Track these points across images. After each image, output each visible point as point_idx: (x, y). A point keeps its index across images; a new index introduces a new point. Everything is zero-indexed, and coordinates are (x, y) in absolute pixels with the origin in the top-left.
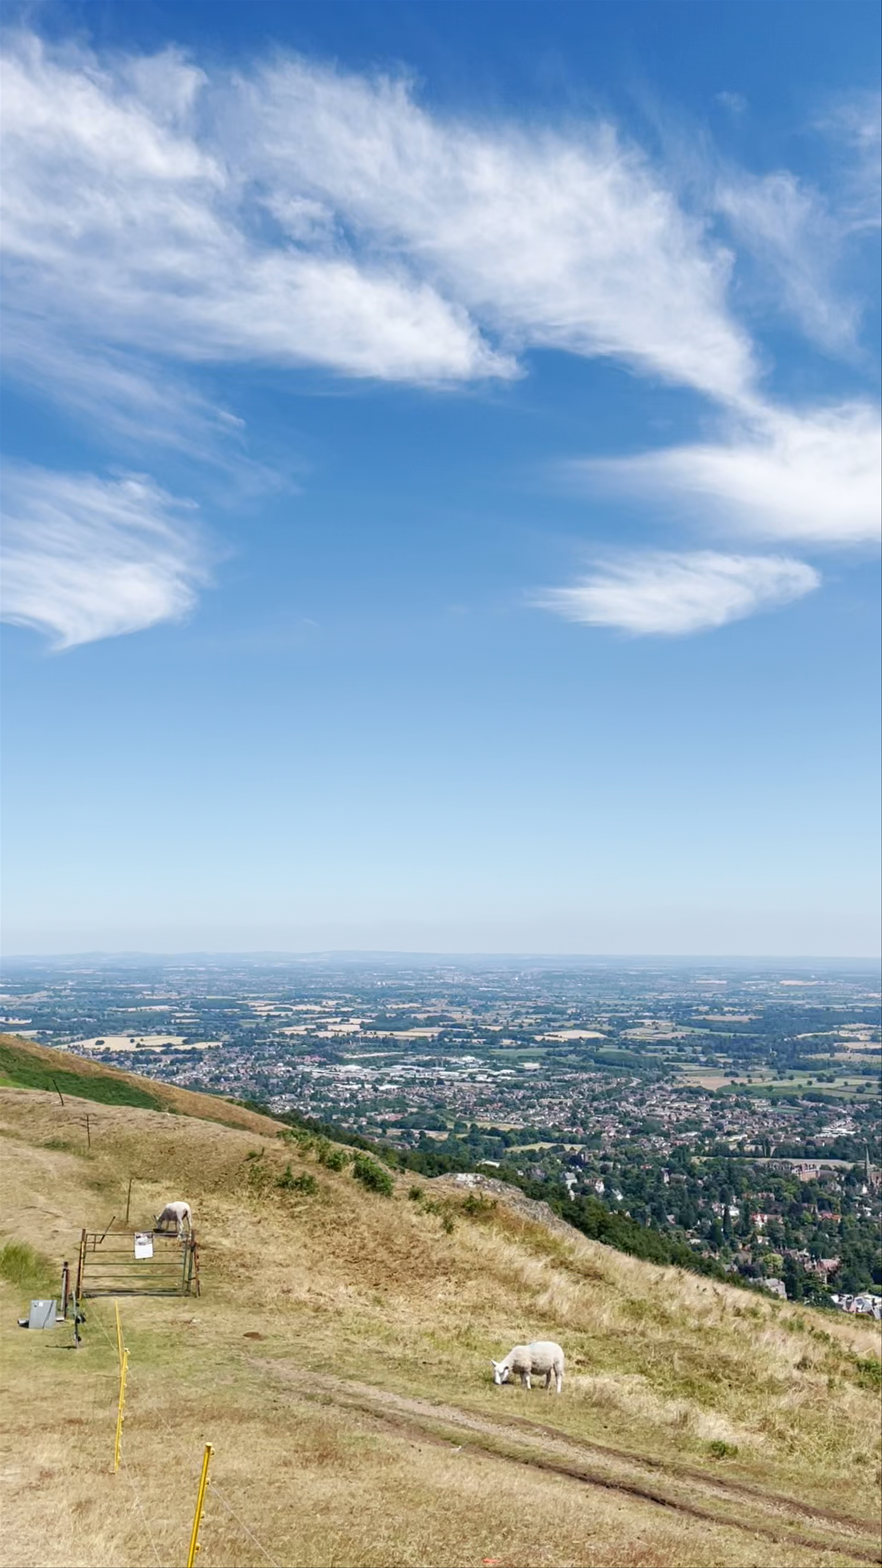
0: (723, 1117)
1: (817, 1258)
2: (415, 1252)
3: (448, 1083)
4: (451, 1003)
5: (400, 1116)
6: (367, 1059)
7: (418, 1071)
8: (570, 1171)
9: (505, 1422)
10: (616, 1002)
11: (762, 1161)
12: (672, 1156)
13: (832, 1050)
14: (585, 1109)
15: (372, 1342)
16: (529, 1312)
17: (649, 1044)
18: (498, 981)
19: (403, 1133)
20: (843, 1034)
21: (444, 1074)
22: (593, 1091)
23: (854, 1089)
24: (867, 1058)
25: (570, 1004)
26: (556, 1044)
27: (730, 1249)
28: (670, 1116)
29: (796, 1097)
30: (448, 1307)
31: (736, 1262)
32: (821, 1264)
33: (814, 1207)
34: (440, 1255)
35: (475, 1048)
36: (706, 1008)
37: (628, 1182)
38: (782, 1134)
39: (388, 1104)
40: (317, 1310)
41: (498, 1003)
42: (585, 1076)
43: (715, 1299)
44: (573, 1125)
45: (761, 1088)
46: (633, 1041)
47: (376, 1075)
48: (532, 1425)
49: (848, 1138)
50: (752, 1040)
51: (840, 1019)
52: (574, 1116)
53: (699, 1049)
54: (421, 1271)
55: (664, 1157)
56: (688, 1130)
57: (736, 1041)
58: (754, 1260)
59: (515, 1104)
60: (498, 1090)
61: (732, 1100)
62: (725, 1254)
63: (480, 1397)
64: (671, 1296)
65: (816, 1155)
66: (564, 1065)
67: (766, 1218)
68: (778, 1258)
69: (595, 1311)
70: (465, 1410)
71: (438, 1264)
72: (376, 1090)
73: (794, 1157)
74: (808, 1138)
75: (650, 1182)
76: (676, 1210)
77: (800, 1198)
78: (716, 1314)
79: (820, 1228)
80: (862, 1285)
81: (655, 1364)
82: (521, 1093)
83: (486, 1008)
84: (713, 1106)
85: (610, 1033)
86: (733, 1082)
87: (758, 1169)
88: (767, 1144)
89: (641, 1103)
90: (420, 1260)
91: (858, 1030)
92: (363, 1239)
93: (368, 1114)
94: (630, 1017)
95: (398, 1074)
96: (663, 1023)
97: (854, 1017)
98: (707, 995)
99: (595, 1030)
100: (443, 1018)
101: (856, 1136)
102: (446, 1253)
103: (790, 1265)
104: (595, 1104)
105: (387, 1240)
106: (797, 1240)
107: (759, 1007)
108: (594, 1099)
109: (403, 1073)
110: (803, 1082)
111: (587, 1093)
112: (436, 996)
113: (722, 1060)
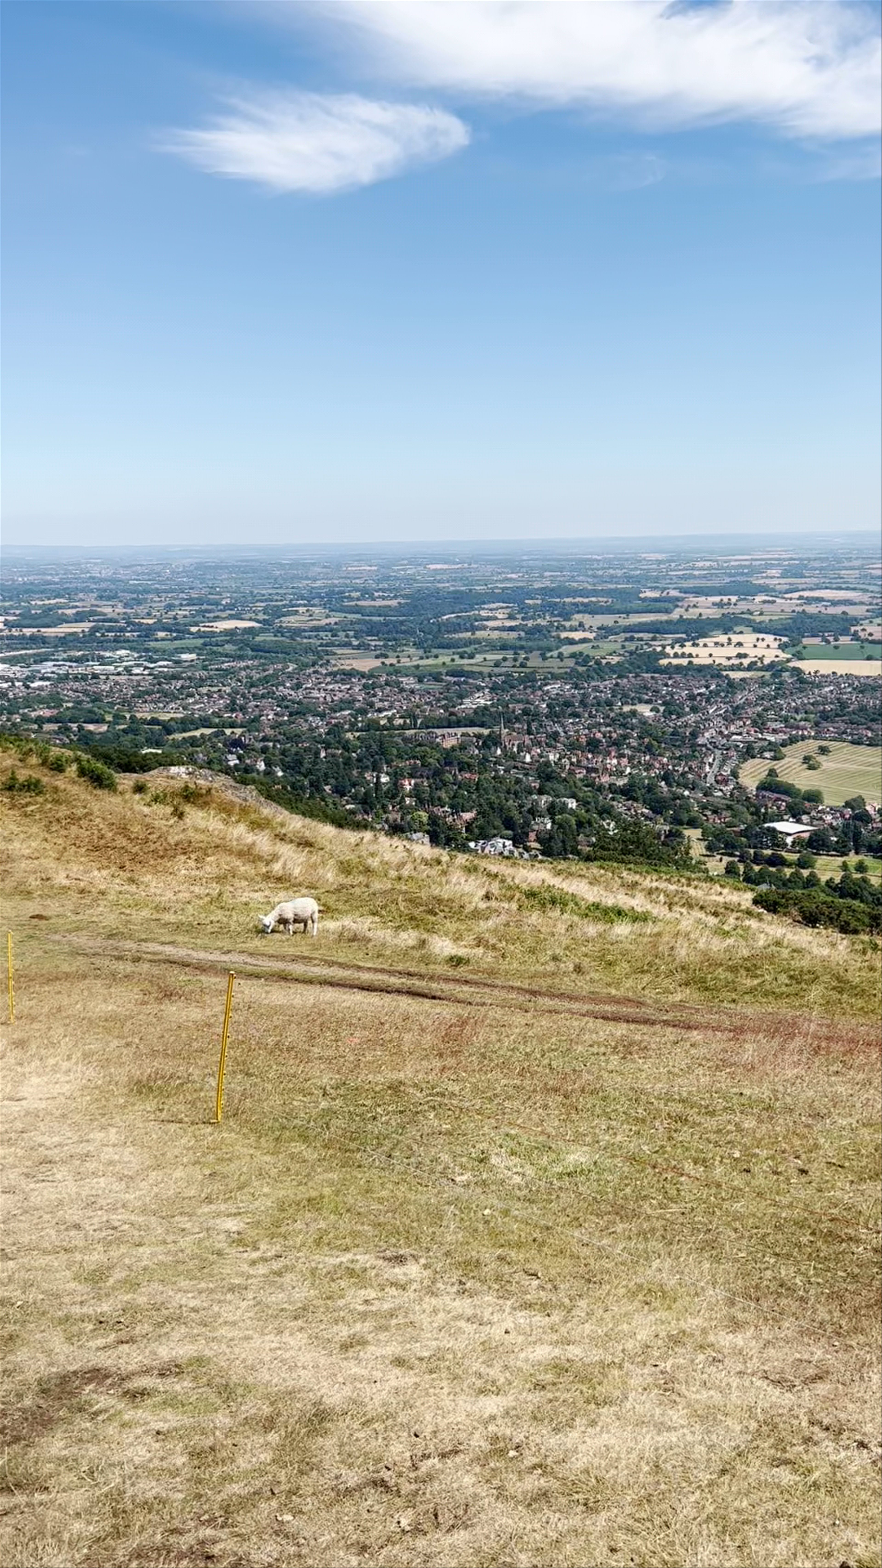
0: (375, 696)
1: (457, 812)
2: (153, 837)
3: (104, 677)
4: (101, 598)
5: (55, 712)
6: (14, 657)
7: (70, 667)
8: (231, 753)
9: (288, 958)
10: (270, 591)
11: (410, 733)
12: (328, 734)
13: (473, 629)
14: (243, 696)
15: (145, 913)
16: (267, 877)
17: (305, 631)
18: (149, 574)
19: (60, 728)
20: (483, 613)
21: (98, 669)
22: (251, 678)
23: (492, 664)
24: (504, 635)
25: (224, 595)
26: (213, 634)
27: (381, 811)
28: (325, 698)
29: (440, 673)
30: (194, 881)
31: (387, 821)
32: (461, 817)
33: (455, 770)
34: (177, 838)
35: (128, 641)
36: (358, 594)
37: (287, 759)
38: (428, 708)
39: (41, 701)
40: (82, 891)
41: (151, 596)
42: (242, 664)
43: (405, 854)
44: (233, 710)
45: (409, 668)
46: (289, 630)
47: (27, 672)
48: (311, 958)
49: (486, 708)
50: (402, 623)
51: (481, 600)
52: (233, 702)
53: (351, 633)
54: (161, 853)
55: (320, 735)
56: (342, 709)
57: (386, 624)
58: (402, 819)
59: (173, 694)
60: (155, 681)
61: (383, 679)
62: (377, 815)
63: (257, 943)
64: (372, 855)
65: (458, 724)
66: (222, 655)
67: (413, 782)
68: (424, 816)
69: (321, 871)
70: (251, 954)
71: (176, 845)
72: (28, 687)
73: (438, 727)
74: (452, 710)
75: (308, 759)
76: (332, 781)
77: (443, 763)
78: (409, 866)
79: (459, 787)
80: (495, 832)
81: (384, 907)
82: (179, 684)
83: (139, 603)
84: (365, 686)
85: (264, 622)
86: (383, 663)
87: (406, 740)
88: (414, 718)
89: (298, 686)
90: (158, 844)
91: (497, 609)
92: (99, 830)
93: (21, 711)
94: (284, 606)
95: (49, 670)
96: (316, 610)
97: (492, 597)
98: (358, 581)
99: (250, 619)
100: (93, 613)
101: (492, 705)
102: (182, 836)
103: (434, 820)
104: (253, 690)
105: (123, 830)
106: (439, 799)
107: (407, 591)
108: (252, 685)
109: (55, 669)
110: (447, 660)
111: (244, 681)
112: (84, 590)
113: (373, 643)
